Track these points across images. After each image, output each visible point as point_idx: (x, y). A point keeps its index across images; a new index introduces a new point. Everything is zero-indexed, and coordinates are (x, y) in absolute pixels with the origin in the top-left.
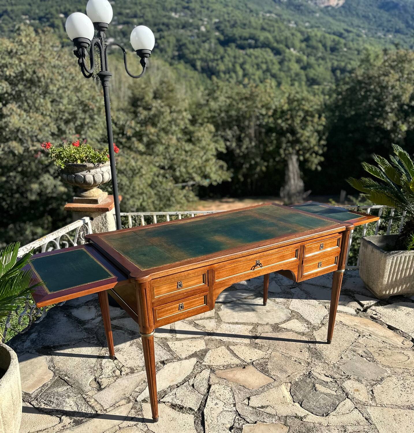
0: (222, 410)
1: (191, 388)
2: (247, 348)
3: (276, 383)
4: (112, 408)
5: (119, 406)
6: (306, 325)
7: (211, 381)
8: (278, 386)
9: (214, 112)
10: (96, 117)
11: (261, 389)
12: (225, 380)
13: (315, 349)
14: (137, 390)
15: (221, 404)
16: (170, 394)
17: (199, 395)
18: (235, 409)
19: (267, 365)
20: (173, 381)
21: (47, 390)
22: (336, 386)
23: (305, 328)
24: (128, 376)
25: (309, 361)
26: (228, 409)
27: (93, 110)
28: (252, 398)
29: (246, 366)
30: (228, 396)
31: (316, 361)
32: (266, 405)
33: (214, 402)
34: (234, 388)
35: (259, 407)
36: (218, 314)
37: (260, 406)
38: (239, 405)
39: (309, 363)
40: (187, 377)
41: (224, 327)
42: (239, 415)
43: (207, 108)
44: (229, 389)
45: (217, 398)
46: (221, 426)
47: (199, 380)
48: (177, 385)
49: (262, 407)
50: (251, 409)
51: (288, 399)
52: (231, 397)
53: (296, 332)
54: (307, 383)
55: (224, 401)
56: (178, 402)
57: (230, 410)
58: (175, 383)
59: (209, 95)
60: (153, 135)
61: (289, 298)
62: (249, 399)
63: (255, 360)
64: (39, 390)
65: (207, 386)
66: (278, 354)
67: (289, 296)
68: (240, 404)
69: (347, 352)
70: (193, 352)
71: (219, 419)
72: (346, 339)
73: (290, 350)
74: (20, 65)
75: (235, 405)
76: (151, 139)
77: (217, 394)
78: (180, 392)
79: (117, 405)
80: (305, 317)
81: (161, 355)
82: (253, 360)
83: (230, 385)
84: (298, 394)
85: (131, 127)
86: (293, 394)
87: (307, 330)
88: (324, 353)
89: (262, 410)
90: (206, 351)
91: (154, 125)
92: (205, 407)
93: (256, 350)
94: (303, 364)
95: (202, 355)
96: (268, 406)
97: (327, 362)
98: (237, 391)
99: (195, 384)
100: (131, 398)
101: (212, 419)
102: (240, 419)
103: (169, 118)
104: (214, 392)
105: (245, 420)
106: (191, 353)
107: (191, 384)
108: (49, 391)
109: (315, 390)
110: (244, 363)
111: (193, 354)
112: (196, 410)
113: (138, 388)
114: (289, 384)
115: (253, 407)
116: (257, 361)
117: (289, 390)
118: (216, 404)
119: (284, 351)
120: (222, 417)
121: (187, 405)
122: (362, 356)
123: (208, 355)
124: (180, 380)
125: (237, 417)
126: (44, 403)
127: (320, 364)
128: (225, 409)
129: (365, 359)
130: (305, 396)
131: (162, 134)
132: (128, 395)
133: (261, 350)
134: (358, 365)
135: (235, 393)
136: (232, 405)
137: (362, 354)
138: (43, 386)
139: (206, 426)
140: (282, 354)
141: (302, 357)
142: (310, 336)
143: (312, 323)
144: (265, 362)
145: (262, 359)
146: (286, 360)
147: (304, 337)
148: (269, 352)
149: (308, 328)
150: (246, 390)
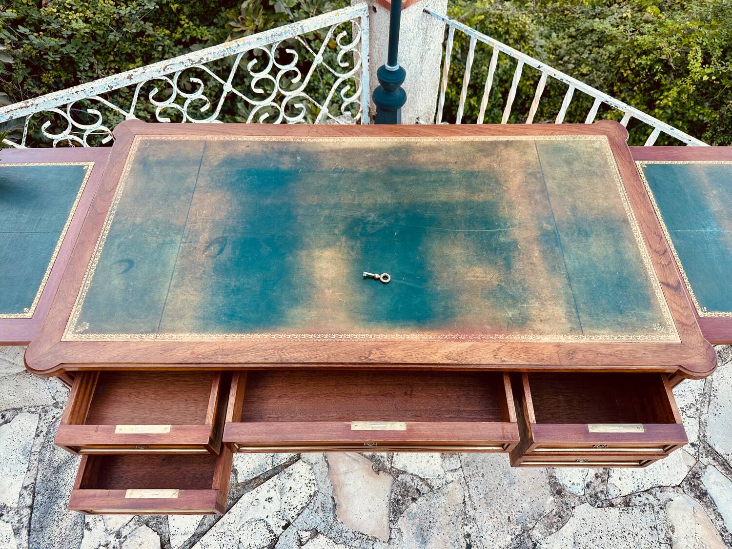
0: (264, 517)
11: (350, 535)
12: (326, 469)
15: (275, 506)
18: (279, 533)
19: (414, 499)
23: (580, 481)
26: (272, 523)
28: (321, 538)
29: (385, 470)
30: (295, 502)
33: (272, 494)
34: (320, 496)
38: (291, 532)
44: (313, 489)
45: (281, 492)
46: (234, 542)
52: (299, 507)
55: (283, 506)
57: (273, 527)
62: (316, 535)
63: (410, 471)
66: (459, 494)
68: (295, 531)
71: (245, 527)
73: (488, 505)
75: (287, 526)
77: (288, 484)
82: (407, 470)
83: (322, 485)
87: (579, 490)
92: (254, 488)
98: (318, 504)
101: (238, 519)
104: (290, 475)
110: (387, 463)
118: (269, 500)
120: (251, 528)
121: (238, 463)
128: (270, 520)
133: (444, 459)
135: (311, 507)
136: (284, 523)
139: (220, 523)
140: (464, 502)
141: (489, 538)
142: (565, 507)
143: (610, 480)
144: (418, 490)
145: (422, 480)
146: (454, 520)
147: (552, 498)
148: (449, 477)
149: (588, 486)
150: (331, 516)
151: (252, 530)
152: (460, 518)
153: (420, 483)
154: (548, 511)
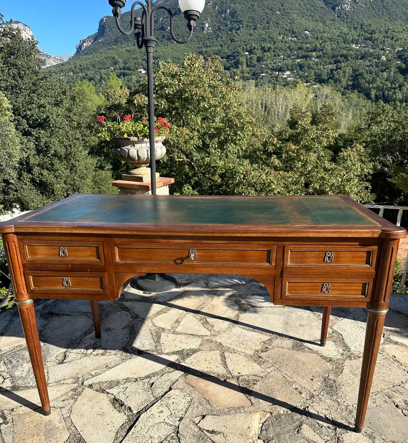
0: (162, 420)
1: (147, 386)
2: (245, 359)
3: (251, 408)
4: (56, 384)
5: (63, 384)
6: (341, 351)
7: (175, 385)
8: (250, 413)
9: (375, 136)
10: (239, 132)
11: (226, 410)
12: (192, 388)
13: (334, 381)
14: (93, 373)
15: (167, 413)
16: (122, 386)
17: (151, 396)
18: (177, 425)
19: (254, 384)
20: (135, 373)
21: (17, 351)
22: (332, 434)
23: (337, 354)
24: (96, 357)
25: (316, 393)
26: (169, 421)
27: (236, 125)
28: (208, 418)
29: (229, 378)
30: (180, 407)
31: (326, 395)
32: (219, 430)
33: (161, 409)
34: (195, 400)
35: (208, 431)
36: (239, 316)
37: (210, 430)
38: (186, 421)
39: (312, 396)
40: (153, 374)
41: (235, 331)
42: (178, 432)
43: (368, 133)
44: (189, 399)
45: (167, 406)
46: (147, 439)
47: (163, 380)
48: (136, 379)
49: (213, 432)
50: (196, 430)
51: (253, 432)
52: (184, 409)
53: (321, 356)
54: (293, 419)
55: (172, 412)
56: (122, 397)
57: (172, 423)
58: (136, 376)
59: (372, 119)
60: (293, 152)
61: (339, 317)
62: (204, 417)
63: (244, 374)
64: (12, 349)
65: (166, 389)
66: (279, 375)
67: (343, 314)
68: (188, 420)
69: (378, 395)
70: (180, 349)
71: (151, 430)
72: (387, 379)
73: (298, 374)
74: (179, 85)
75: (181, 419)
76: (290, 156)
77: (171, 401)
78: (132, 387)
79: (62, 382)
80: (348, 342)
81: (146, 344)
82: (242, 374)
83: (193, 395)
84: (271, 429)
85: (273, 144)
86: (264, 428)
87: (339, 357)
88: (343, 389)
89: (209, 435)
90: (194, 351)
91: (297, 142)
92: (146, 411)
93: (254, 364)
94: (303, 395)
95: (188, 354)
96: (220, 433)
97: (339, 400)
98: (196, 404)
99: (155, 384)
100: (80, 380)
101: (143, 427)
102: (176, 437)
103: (313, 136)
104: (169, 397)
105: (179, 440)
106: (177, 350)
107: (151, 382)
108: (18, 353)
109: (298, 431)
110: (228, 375)
111: (178, 351)
112: (135, 412)
113: (95, 371)
114: (268, 415)
115: (200, 429)
116: (246, 377)
117: (262, 422)
118: (161, 412)
119: (289, 374)
120: (156, 428)
121: (128, 403)
122: (397, 406)
123: (194, 356)
124: (143, 374)
125: (173, 435)
126: (4, 362)
127: (328, 401)
128: (167, 421)
129: (400, 411)
130: (278, 435)
131: (303, 151)
132: (79, 376)
133: (260, 365)
134: (382, 415)
135: (192, 406)
136: (178, 419)
137: (399, 404)
138: (17, 347)
139: (130, 433)
140: (284, 377)
141: (308, 386)
142: (338, 364)
143: (351, 350)
144: (255, 380)
145: (254, 375)
146: (284, 385)
147: (329, 363)
148: (268, 370)
149: (343, 354)
150: (208, 406)
151: (157, 429)
152: (287, 383)
153: (254, 377)
154: (331, 368)
